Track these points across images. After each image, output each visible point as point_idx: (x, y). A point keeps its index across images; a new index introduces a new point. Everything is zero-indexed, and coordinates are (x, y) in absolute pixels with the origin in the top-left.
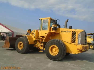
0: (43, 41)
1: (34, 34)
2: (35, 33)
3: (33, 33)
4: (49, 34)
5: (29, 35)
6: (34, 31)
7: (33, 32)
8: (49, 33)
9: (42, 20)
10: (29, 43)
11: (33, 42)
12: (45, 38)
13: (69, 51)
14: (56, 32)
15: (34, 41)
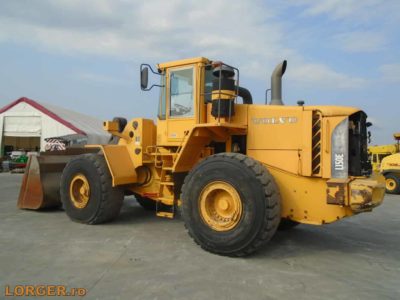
0: (173, 169)
1: (134, 138)
2: (138, 133)
3: (132, 135)
4: (197, 134)
5: (117, 143)
6: (135, 125)
7: (129, 127)
8: (195, 130)
9: (168, 72)
10: (111, 178)
11: (134, 173)
12: (179, 155)
13: (292, 210)
14: (228, 125)
15: (138, 170)
